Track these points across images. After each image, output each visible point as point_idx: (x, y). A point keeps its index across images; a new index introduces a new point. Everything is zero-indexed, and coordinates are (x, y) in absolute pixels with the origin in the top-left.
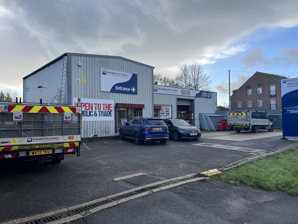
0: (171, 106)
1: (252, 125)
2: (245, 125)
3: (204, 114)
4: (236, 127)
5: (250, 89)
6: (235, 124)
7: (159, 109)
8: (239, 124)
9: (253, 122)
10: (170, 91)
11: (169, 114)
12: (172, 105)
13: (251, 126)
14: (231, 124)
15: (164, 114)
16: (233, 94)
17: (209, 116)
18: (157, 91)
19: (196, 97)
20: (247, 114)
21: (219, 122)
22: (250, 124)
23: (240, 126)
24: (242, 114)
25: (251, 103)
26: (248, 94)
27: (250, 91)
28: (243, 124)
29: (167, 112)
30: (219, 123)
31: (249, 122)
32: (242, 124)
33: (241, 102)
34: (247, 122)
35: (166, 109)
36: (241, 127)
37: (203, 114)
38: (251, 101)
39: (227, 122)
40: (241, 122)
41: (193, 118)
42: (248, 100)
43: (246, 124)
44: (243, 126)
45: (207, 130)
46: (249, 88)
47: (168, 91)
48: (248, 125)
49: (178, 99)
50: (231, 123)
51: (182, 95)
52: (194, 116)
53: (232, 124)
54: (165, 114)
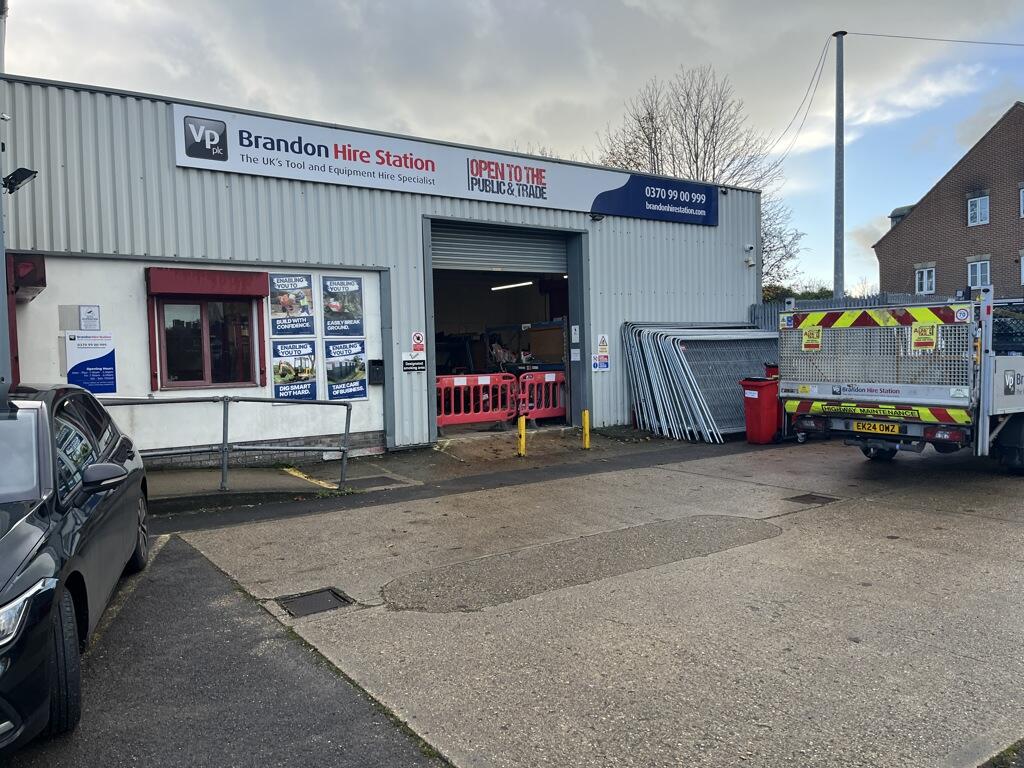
0: (381, 272)
1: (994, 420)
2: (926, 415)
3: (653, 330)
4: (855, 427)
5: (982, 195)
6: (838, 403)
7: (259, 299)
8: (875, 405)
9: (1008, 391)
10: (358, 165)
11: (358, 330)
12: (382, 264)
13: (984, 425)
14: (806, 403)
15: (310, 330)
16: (893, 229)
17: (683, 342)
18: (223, 157)
19: (596, 214)
20: (946, 316)
21: (749, 383)
22: (975, 411)
23: (883, 419)
24: (906, 320)
25: (983, 270)
26: (970, 224)
27: (980, 210)
28: (908, 406)
29: (341, 315)
30: (747, 387)
31: (966, 391)
32: (899, 406)
33: (933, 264)
34: (953, 390)
35: (328, 294)
36: (896, 430)
37: (646, 331)
38: (988, 256)
39: (782, 385)
40: (895, 386)
41: (575, 355)
42: (971, 252)
43: (938, 410)
44: (916, 421)
45: (666, 432)
46: (977, 190)
47: (341, 163)
48: (960, 417)
49: (441, 228)
50: (812, 391)
51: (476, 194)
52: (582, 345)
53: (817, 406)
54: (319, 337)
